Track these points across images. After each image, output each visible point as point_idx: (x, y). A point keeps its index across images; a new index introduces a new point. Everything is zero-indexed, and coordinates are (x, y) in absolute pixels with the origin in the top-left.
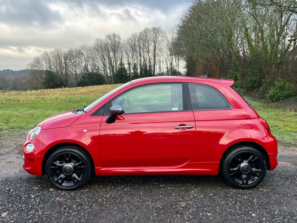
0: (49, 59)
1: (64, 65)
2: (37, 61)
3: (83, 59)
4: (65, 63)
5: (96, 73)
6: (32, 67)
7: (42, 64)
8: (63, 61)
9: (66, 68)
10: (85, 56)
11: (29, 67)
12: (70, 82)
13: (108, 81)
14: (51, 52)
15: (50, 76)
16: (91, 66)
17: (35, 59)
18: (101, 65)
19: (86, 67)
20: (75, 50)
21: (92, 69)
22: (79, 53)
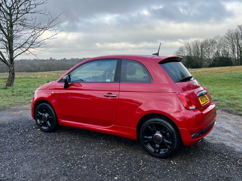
0: (190, 47)
1: (200, 52)
2: (181, 49)
3: (215, 46)
4: (202, 50)
5: (226, 57)
6: (177, 54)
7: (185, 52)
8: (200, 48)
9: (202, 54)
10: (218, 44)
11: (175, 54)
12: (205, 64)
13: (235, 64)
14: (192, 42)
15: (189, 60)
16: (222, 52)
17: (180, 48)
18: (230, 51)
19: (218, 53)
20: (210, 40)
21: (223, 54)
22: (213, 42)
